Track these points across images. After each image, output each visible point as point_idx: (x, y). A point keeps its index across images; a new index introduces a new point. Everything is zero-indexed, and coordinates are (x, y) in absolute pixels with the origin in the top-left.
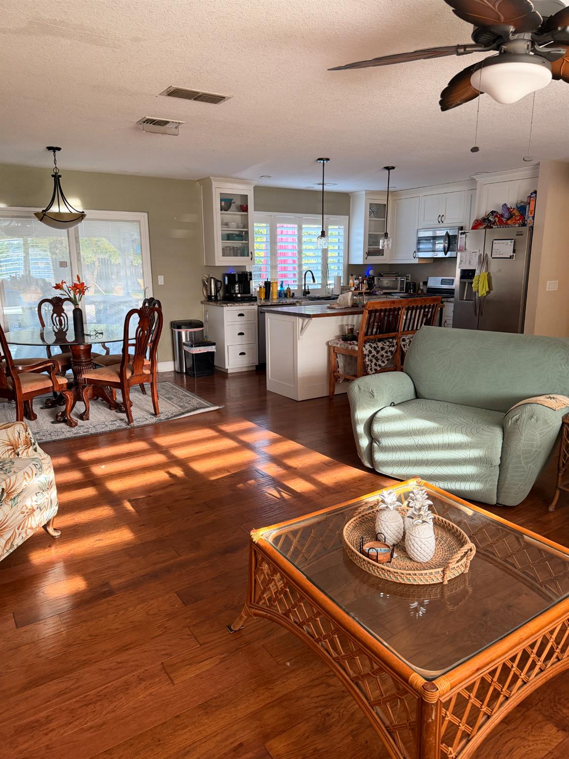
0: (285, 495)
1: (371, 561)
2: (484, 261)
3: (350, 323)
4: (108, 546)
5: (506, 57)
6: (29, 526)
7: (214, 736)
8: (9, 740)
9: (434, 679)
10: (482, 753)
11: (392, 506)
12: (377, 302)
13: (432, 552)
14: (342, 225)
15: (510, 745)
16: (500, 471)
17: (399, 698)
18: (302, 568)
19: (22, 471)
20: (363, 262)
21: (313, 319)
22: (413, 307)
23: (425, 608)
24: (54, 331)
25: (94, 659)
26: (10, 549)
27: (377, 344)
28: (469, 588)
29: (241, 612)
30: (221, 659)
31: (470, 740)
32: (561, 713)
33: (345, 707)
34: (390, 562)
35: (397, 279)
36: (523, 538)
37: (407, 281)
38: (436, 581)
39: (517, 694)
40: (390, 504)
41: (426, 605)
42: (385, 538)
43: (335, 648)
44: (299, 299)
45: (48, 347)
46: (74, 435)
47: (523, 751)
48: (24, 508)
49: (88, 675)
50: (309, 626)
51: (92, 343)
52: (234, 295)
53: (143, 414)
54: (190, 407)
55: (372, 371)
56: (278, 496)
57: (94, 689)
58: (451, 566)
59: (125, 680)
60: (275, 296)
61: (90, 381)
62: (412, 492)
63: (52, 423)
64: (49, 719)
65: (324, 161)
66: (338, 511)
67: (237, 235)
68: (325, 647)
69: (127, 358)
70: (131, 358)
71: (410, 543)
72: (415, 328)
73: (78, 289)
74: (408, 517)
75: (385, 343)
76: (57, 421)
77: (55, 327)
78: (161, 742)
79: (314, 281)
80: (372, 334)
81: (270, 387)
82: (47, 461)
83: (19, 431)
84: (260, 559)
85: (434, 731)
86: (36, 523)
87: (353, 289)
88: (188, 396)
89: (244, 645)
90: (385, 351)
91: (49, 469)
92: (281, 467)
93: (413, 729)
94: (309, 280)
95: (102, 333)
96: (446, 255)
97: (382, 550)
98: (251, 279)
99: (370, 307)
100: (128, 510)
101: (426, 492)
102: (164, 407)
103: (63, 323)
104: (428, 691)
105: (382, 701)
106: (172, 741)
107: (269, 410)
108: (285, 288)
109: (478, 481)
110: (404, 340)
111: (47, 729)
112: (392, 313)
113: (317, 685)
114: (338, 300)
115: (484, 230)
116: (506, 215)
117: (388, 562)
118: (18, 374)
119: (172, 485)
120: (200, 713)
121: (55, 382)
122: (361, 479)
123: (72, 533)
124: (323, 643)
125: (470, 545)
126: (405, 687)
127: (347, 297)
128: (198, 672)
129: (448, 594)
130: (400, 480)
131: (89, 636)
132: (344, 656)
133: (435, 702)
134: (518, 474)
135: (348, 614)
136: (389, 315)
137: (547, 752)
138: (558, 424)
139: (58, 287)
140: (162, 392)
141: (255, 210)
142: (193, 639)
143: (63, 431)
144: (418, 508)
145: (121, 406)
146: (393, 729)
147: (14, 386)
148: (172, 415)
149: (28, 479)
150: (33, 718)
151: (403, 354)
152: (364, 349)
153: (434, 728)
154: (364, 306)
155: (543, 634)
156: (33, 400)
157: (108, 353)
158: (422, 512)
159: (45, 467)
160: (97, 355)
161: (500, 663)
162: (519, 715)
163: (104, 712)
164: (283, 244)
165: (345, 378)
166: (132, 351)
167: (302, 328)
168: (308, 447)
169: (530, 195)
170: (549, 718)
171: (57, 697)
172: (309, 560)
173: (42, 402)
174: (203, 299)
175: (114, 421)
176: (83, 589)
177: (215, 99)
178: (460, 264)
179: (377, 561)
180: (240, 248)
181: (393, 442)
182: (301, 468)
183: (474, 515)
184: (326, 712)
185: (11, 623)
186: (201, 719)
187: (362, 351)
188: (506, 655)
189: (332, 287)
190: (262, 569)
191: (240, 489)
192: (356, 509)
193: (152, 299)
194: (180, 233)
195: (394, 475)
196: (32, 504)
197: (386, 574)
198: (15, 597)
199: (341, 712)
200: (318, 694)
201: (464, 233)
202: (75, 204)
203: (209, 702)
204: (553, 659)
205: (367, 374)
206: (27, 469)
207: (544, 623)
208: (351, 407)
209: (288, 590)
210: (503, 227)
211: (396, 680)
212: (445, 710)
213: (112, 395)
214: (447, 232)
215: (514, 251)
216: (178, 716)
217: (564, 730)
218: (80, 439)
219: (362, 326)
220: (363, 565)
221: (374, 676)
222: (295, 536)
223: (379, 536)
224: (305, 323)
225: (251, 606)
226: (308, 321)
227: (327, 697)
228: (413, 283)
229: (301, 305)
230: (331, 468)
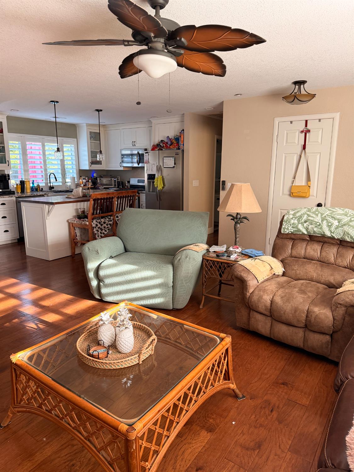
0: (41, 326)
1: (94, 359)
2: (159, 169)
3: (82, 207)
5: (151, 50)
9: (133, 424)
10: (167, 459)
11: (107, 322)
12: (99, 193)
13: (133, 345)
14: (72, 144)
15: (183, 449)
16: (173, 289)
20: (89, 168)
21: (55, 205)
22: (121, 196)
23: (131, 381)
27: (100, 220)
28: (155, 363)
29: (8, 412)
31: (158, 454)
32: (209, 423)
33: (84, 457)
35: (111, 179)
36: (184, 327)
37: (118, 180)
38: (135, 363)
39: (183, 419)
41: (131, 379)
42: (104, 342)
43: (73, 420)
44: (46, 192)
47: (190, 450)
50: (55, 411)
55: (99, 237)
56: (36, 328)
58: (143, 352)
60: (29, 191)
62: (120, 311)
65: (55, 103)
68: (67, 421)
71: (119, 343)
74: (117, 327)
75: (106, 219)
79: (56, 180)
80: (96, 214)
81: (28, 253)
84: (19, 374)
85: (135, 456)
87: (82, 185)
89: (11, 435)
90: (106, 224)
92: (38, 307)
93: (124, 458)
94: (53, 180)
96: (138, 165)
97: (101, 351)
98: (9, 179)
99: (94, 197)
101: (127, 309)
104: (130, 433)
105: (104, 447)
107: (29, 268)
108: (35, 185)
109: (162, 297)
110: (117, 217)
112: (108, 200)
113: (65, 448)
114: (73, 193)
115: (158, 151)
116: (169, 143)
117: (106, 357)
122: (93, 307)
124: (66, 419)
125: (154, 337)
126: (117, 434)
127: (79, 191)
129: (143, 369)
132: (80, 424)
133: (134, 438)
134: (182, 290)
135: (80, 396)
137: (202, 447)
138: (200, 259)
141: (8, 132)
144: (122, 320)
151: (117, 226)
152: (92, 223)
153: (135, 454)
154: (90, 196)
155: (195, 381)
158: (125, 322)
161: (172, 403)
162: (187, 430)
164: (32, 156)
165: (81, 243)
167: (48, 212)
168: (57, 291)
169: (180, 132)
170: (203, 427)
172: (57, 366)
178: (147, 171)
179: (98, 358)
182: (52, 306)
183: (157, 318)
184: (72, 464)
187: (91, 225)
188: (175, 398)
189: (69, 184)
190: (20, 380)
191: (7, 327)
192: (86, 327)
195: (114, 301)
197: (104, 365)
199: (82, 460)
200: (66, 454)
201: (147, 153)
204: (202, 393)
205: (95, 239)
207: (194, 375)
208: (85, 262)
209: (39, 390)
210: (168, 150)
211: (111, 432)
212: (142, 441)
214: (138, 152)
215: (175, 164)
217: (211, 431)
219: (90, 209)
220: (90, 362)
221: (99, 432)
222: (44, 353)
223: (100, 342)
224: (50, 208)
225: (15, 406)
226: (52, 207)
227: (72, 454)
228: (121, 182)
229: (48, 196)
230: (74, 303)
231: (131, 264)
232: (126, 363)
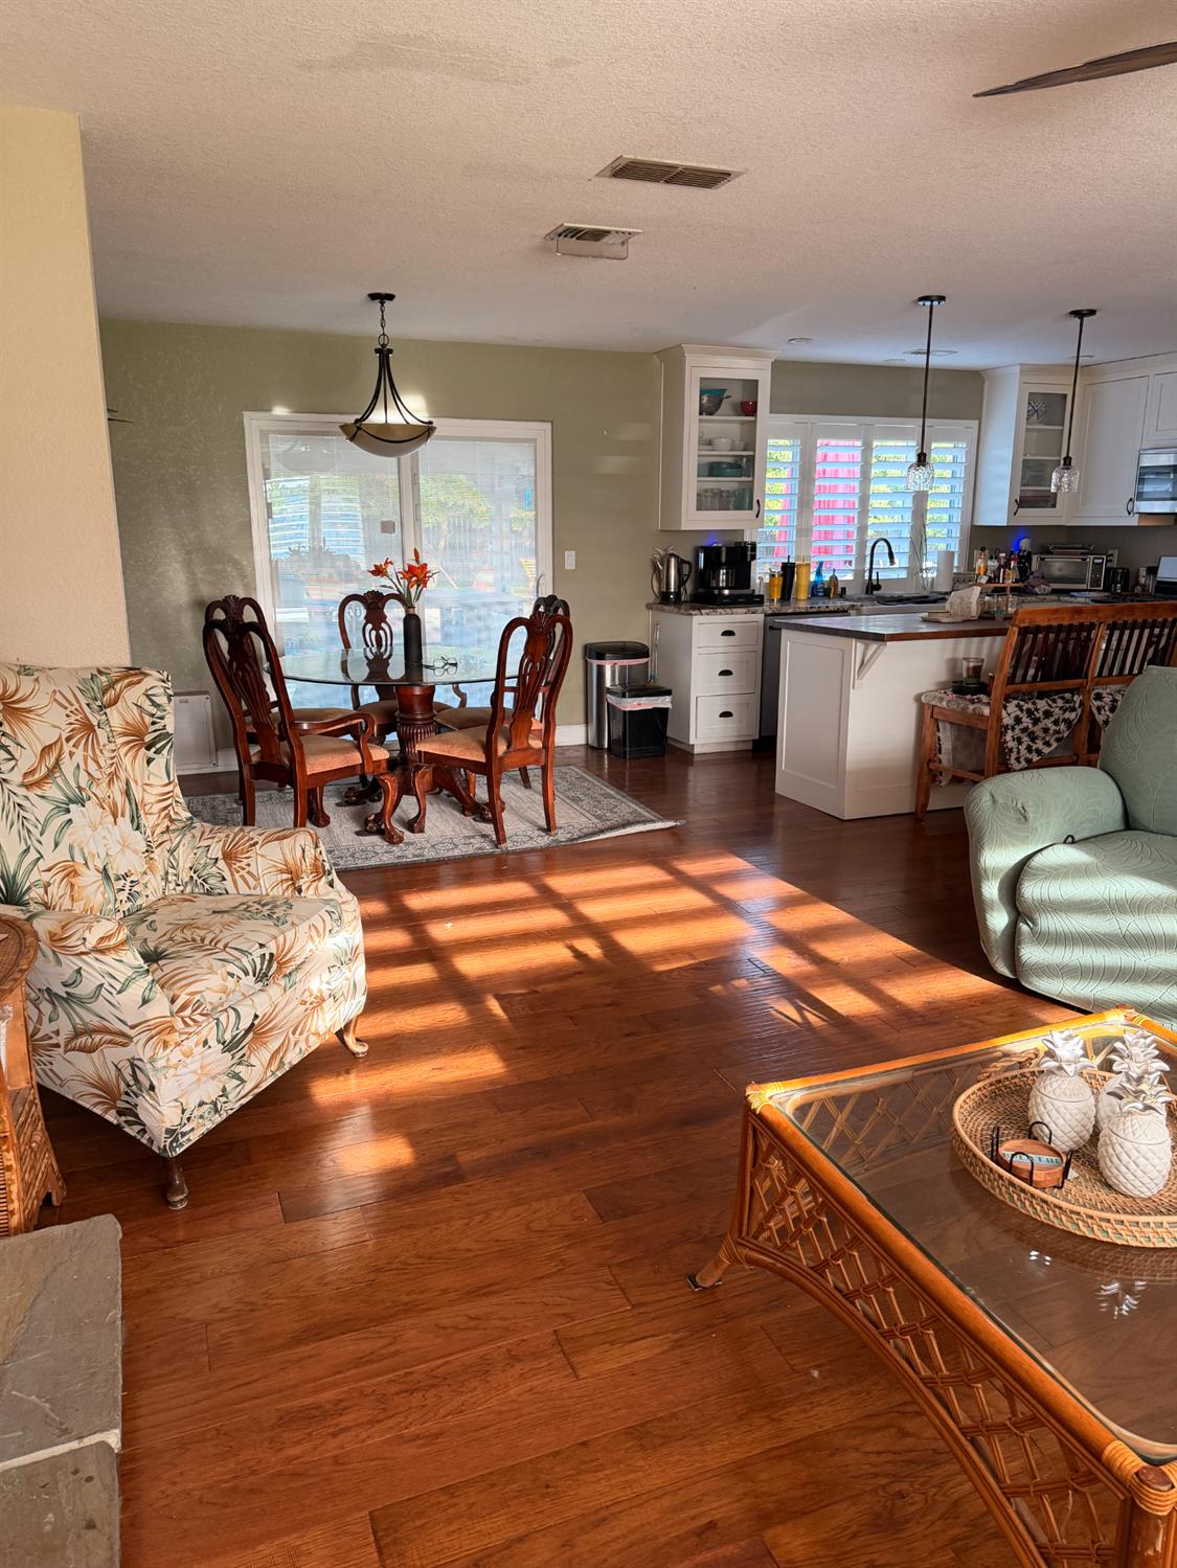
0: (813, 1018)
1: (1016, 1181)
3: (973, 655)
4: (456, 1082)
6: (313, 1030)
7: (656, 1498)
8: (268, 1434)
9: (1164, 1463)
11: (1073, 1066)
12: (1039, 609)
13: (1164, 1177)
14: (961, 441)
17: (1075, 1491)
18: (856, 1175)
19: (307, 923)
20: (1008, 522)
21: (888, 643)
22: (1125, 622)
23: (1136, 1300)
24: (367, 657)
25: (425, 1303)
26: (278, 1070)
27: (1034, 703)
29: (717, 1251)
30: (673, 1341)
33: (940, 1486)
34: (1060, 1188)
35: (1084, 560)
37: (1109, 564)
40: (1069, 1061)
41: (1140, 1292)
42: (1051, 1134)
43: (926, 1356)
44: (855, 601)
45: (355, 687)
46: (397, 861)
48: (307, 994)
49: (413, 1332)
50: (868, 1301)
51: (437, 683)
52: (716, 592)
53: (524, 826)
54: (615, 819)
55: (1019, 762)
56: (799, 1020)
57: (423, 1363)
59: (482, 1354)
60: (803, 594)
61: (430, 758)
62: (1119, 1039)
63: (358, 833)
64: (339, 1407)
65: (932, 301)
66: (942, 1065)
67: (730, 465)
68: (904, 1351)
69: (500, 715)
70: (506, 714)
71: (1111, 1151)
72: (1126, 672)
73: (415, 576)
74: (1109, 1094)
75: (1054, 701)
76: (364, 831)
77: (368, 649)
78: (550, 1490)
79: (892, 562)
80: (1024, 680)
81: (782, 787)
82: (352, 908)
83: (302, 845)
84: (764, 1149)
86: (325, 1024)
87: (984, 580)
88: (612, 797)
89: (723, 1320)
90: (1052, 719)
91: (354, 923)
92: (804, 959)
94: (881, 561)
95: (455, 665)
97: (1043, 1161)
98: (754, 557)
99: (1023, 621)
100: (495, 1015)
101: (1154, 1041)
102: (565, 815)
103: (384, 643)
104: (1149, 1486)
105: (1032, 1489)
106: (572, 1493)
107: (779, 836)
108: (826, 577)
110: (1099, 697)
111: (337, 1425)
112: (1074, 635)
113: (879, 1429)
114: (947, 605)
117: (1055, 1187)
118: (301, 738)
119: (580, 973)
120: (628, 1445)
121: (366, 756)
122: (984, 1000)
123: (388, 1050)
124: (901, 1343)
126: (1094, 1469)
127: (969, 598)
128: (626, 1361)
130: (1082, 1010)
131: (417, 1256)
132: (948, 1377)
133: (1165, 1514)
135: (962, 1289)
136: (1068, 638)
139: (378, 571)
140: (563, 785)
141: (771, 412)
142: (619, 1292)
143: (377, 852)
144: (1135, 1076)
145: (484, 809)
146: (1057, 1554)
147: (292, 760)
148: (580, 834)
149: (316, 938)
150: (309, 1400)
151: (1095, 730)
152: (1004, 713)
154: (1008, 618)
156: (325, 788)
157: (463, 703)
158: (1144, 1087)
159: (347, 917)
160: (443, 707)
163: (441, 1411)
164: (827, 483)
165: (953, 776)
166: (508, 701)
167: (862, 664)
168: (865, 921)
171: (356, 1367)
172: (870, 1162)
173: (338, 793)
174: (651, 599)
175: (469, 837)
176: (407, 1162)
177: (708, 179)
179: (1030, 1182)
180: (734, 492)
181: (1069, 923)
182: (848, 964)
184: (897, 1489)
185: (275, 1211)
186: (632, 1458)
187: (1000, 719)
189: (931, 575)
190: (767, 1169)
191: (716, 996)
192: (985, 1064)
193: (553, 598)
194: (612, 464)
195: (1065, 997)
196: (322, 987)
197: (1051, 1213)
198: (282, 1163)
199: (931, 1494)
200: (879, 1448)
202: (414, 407)
203: (649, 1425)
205: (1009, 770)
206: (316, 920)
208: (972, 841)
209: (825, 1220)
211: (1070, 1450)
213: (468, 787)
216: (584, 1444)
218: (406, 869)
219: (1003, 662)
220: (998, 1187)
221: (1018, 1432)
222: (841, 1108)
223: (1036, 1130)
224: (870, 653)
225: (740, 1240)
226: (877, 649)
227: (899, 1458)
228: (1123, 569)
229: (859, 613)
230: (917, 971)
231: (1150, 879)
232: (1137, 1234)
